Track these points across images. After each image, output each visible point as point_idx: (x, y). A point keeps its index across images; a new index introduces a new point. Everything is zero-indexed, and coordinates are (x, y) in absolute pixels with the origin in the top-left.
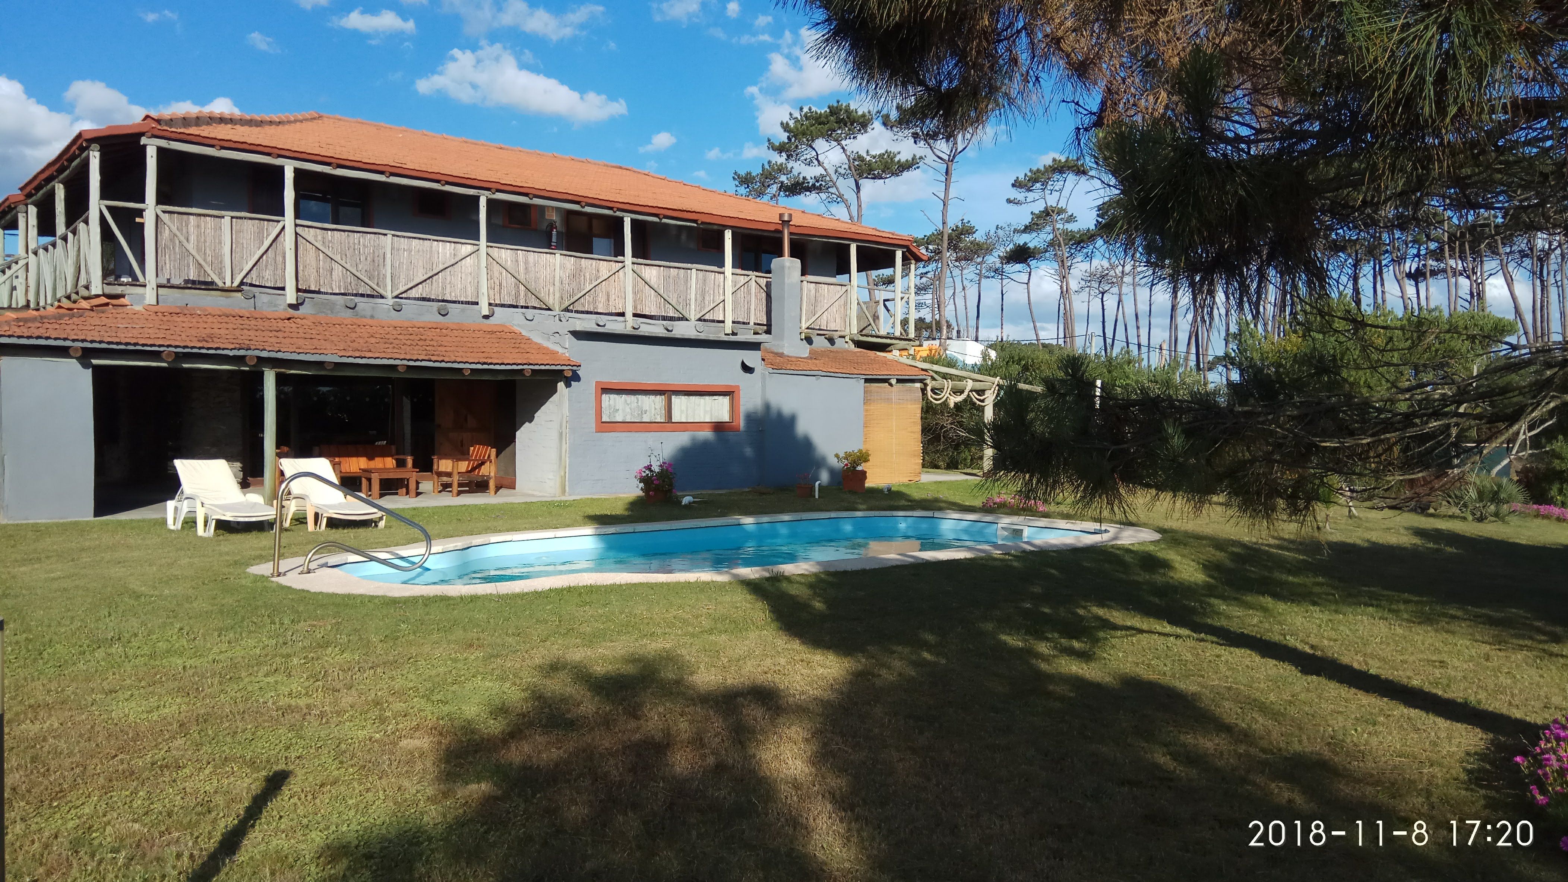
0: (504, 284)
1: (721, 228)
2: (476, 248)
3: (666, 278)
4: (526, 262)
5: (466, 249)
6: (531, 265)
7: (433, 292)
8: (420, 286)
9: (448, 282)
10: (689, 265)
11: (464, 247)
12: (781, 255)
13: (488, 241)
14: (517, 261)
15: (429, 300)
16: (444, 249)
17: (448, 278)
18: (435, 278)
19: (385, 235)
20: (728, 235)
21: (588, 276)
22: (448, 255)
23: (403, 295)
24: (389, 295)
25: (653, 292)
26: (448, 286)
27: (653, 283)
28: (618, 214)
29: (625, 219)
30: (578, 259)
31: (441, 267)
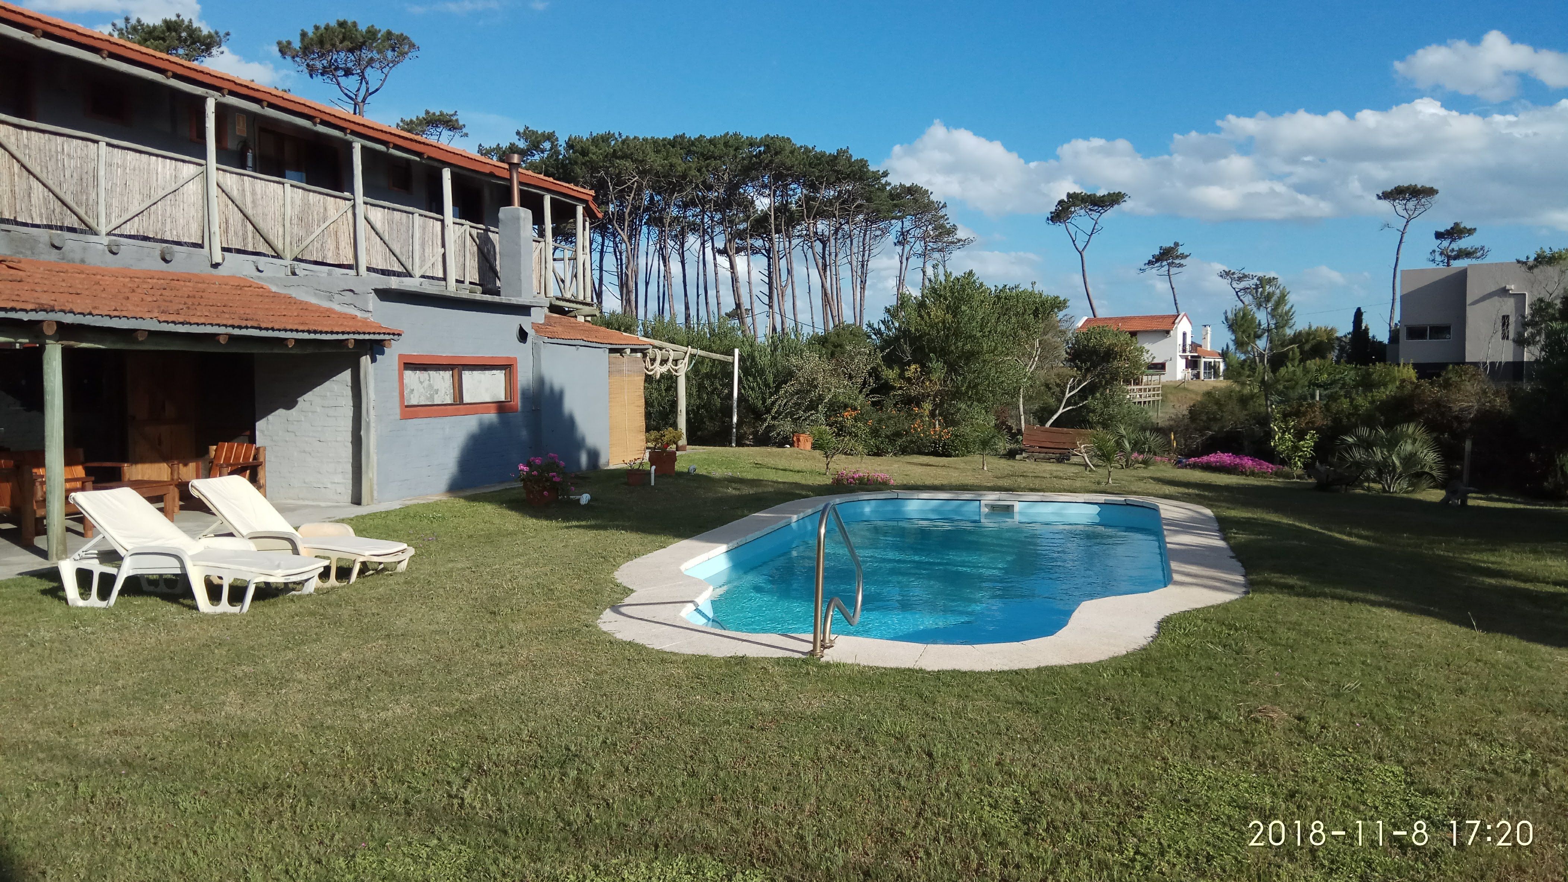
0: (231, 221)
1: (440, 165)
2: (200, 169)
3: (390, 222)
4: (254, 193)
5: (188, 170)
6: (259, 196)
7: (151, 228)
8: (136, 218)
9: (168, 214)
10: (411, 209)
11: (186, 165)
12: (510, 203)
13: (218, 162)
14: (243, 190)
15: (146, 238)
16: (164, 167)
17: (168, 208)
18: (152, 208)
19: (97, 142)
20: (447, 174)
21: (315, 216)
22: (168, 177)
23: (116, 232)
24: (103, 229)
25: (378, 239)
26: (169, 220)
27: (378, 226)
28: (349, 137)
29: (354, 144)
30: (306, 193)
31: (161, 194)
